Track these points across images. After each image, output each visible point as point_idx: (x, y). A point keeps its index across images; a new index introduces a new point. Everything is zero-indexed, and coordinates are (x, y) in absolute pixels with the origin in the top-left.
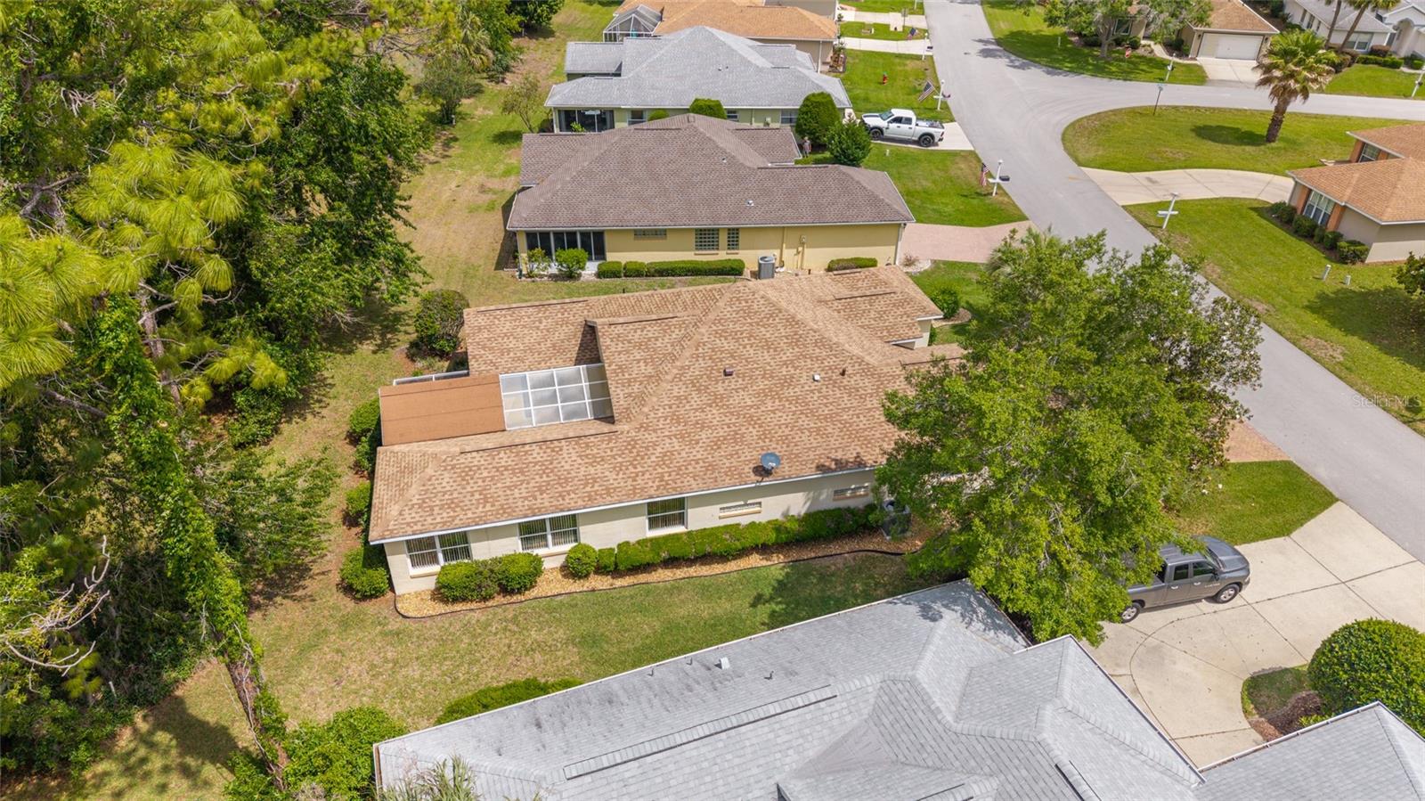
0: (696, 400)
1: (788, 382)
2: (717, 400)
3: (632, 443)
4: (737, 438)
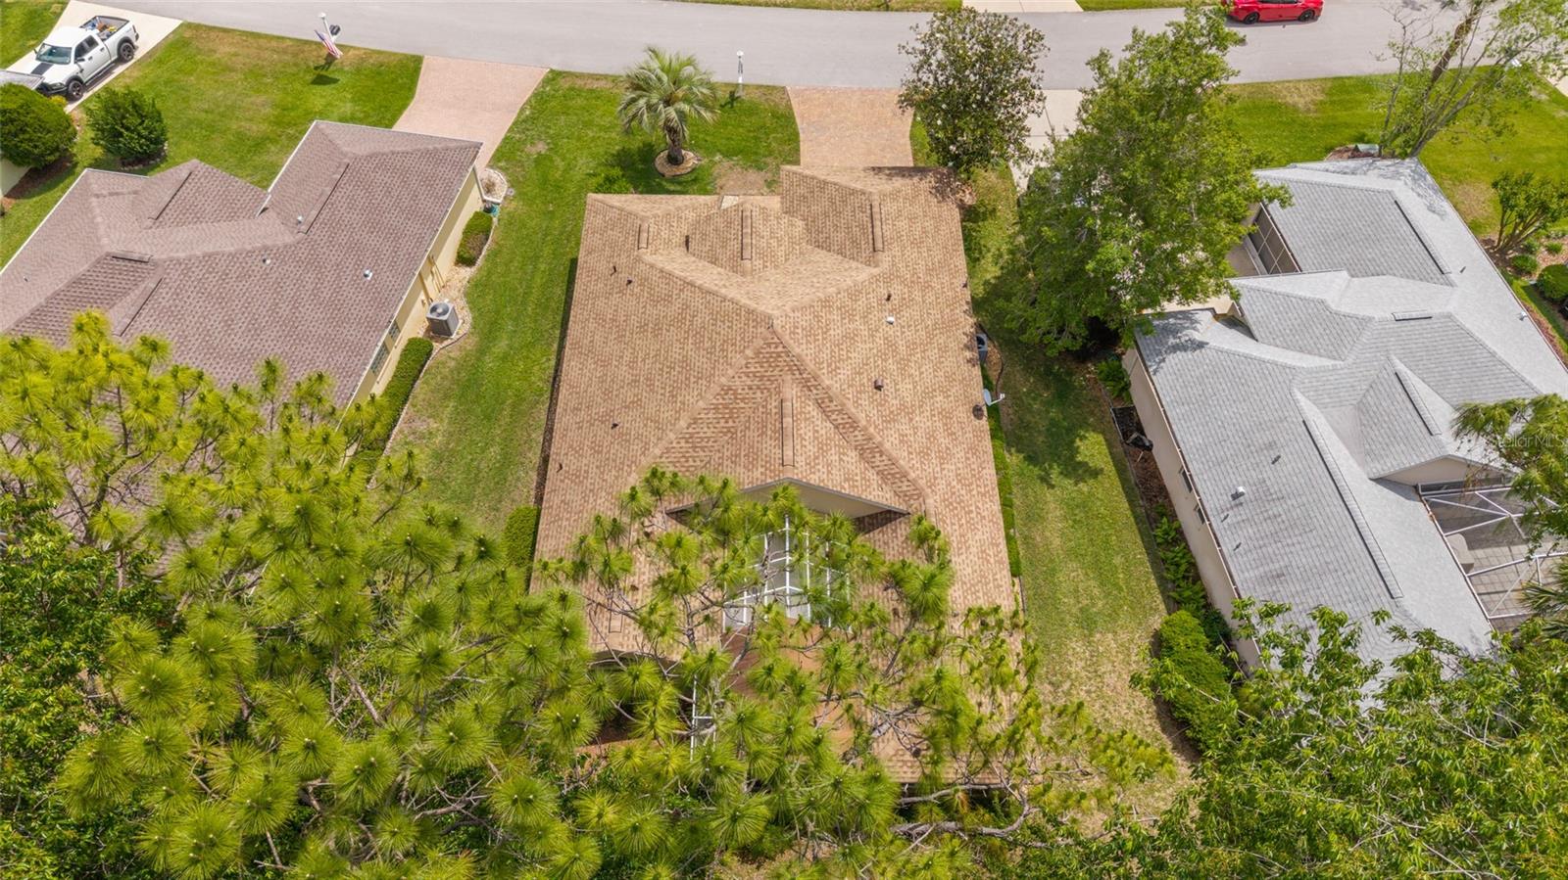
0: (904, 427)
2: (906, 411)
3: (948, 503)
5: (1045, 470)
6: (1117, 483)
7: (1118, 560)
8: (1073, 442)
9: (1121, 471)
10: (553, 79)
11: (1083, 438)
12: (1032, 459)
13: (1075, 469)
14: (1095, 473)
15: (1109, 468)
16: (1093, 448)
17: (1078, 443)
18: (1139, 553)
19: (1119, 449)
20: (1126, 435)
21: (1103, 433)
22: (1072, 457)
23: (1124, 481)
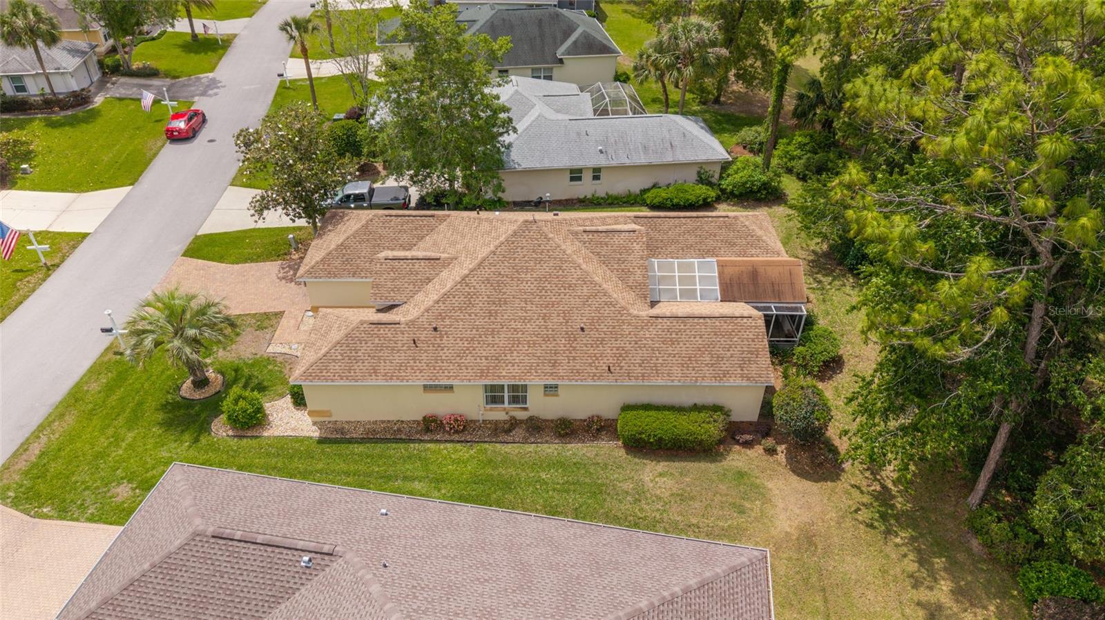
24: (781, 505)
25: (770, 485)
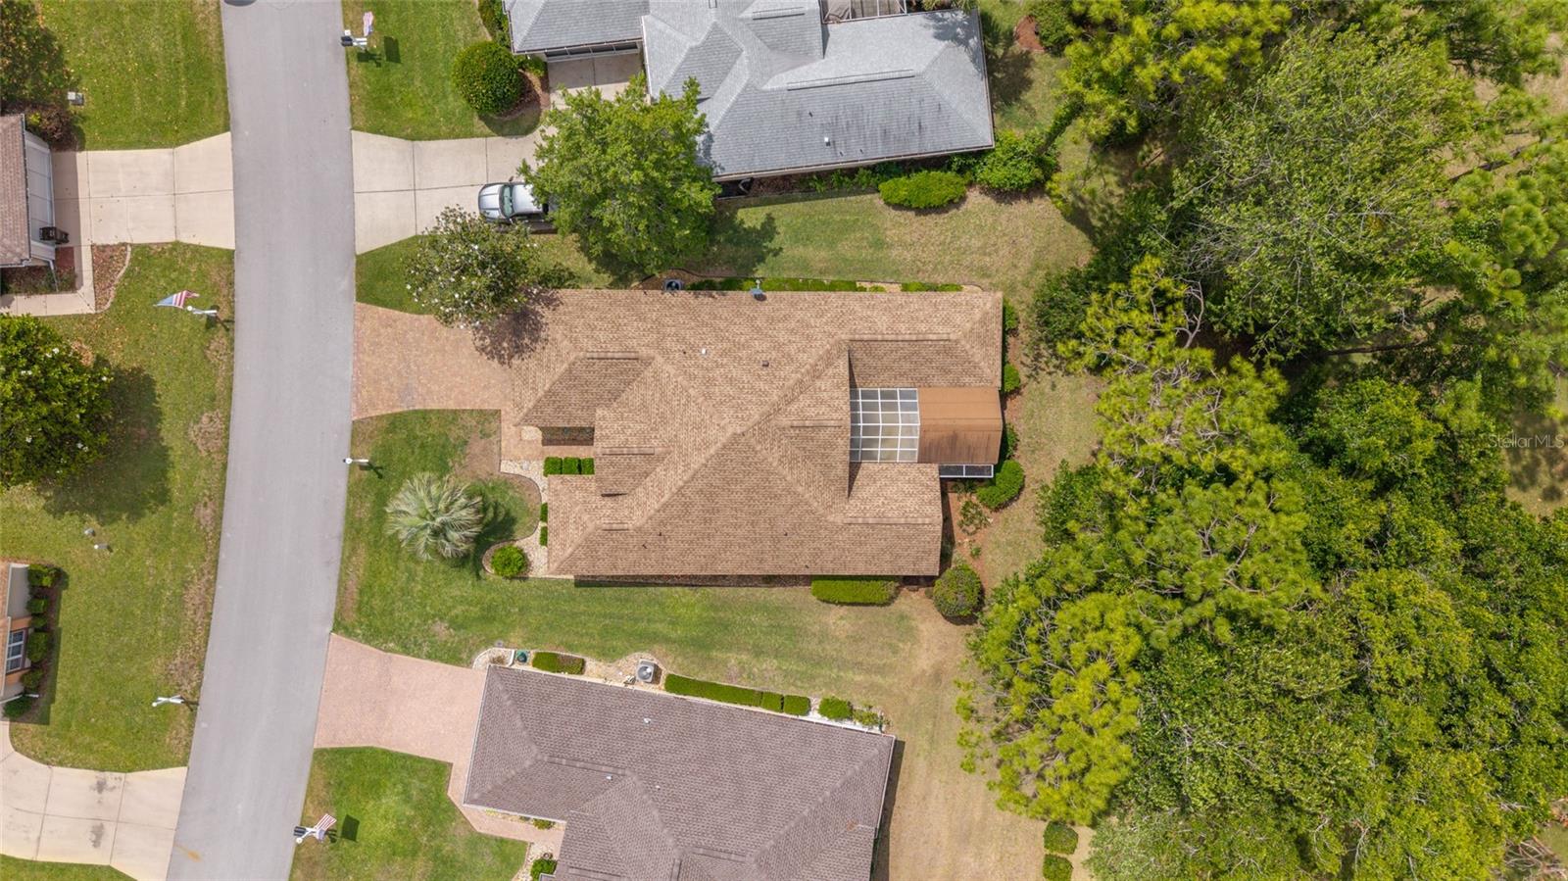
0: (792, 349)
1: (724, 353)
2: (778, 346)
3: (841, 326)
4: (771, 320)
5: (769, 252)
6: (778, 207)
7: (837, 218)
8: (745, 229)
9: (770, 203)
10: (346, 628)
11: (742, 222)
12: (761, 259)
13: (767, 232)
14: (770, 219)
15: (768, 209)
16: (751, 217)
17: (746, 226)
18: (833, 202)
19: (752, 200)
20: (740, 193)
21: (738, 208)
22: (758, 232)
23: (776, 202)
24: (925, 646)
25: (922, 627)
